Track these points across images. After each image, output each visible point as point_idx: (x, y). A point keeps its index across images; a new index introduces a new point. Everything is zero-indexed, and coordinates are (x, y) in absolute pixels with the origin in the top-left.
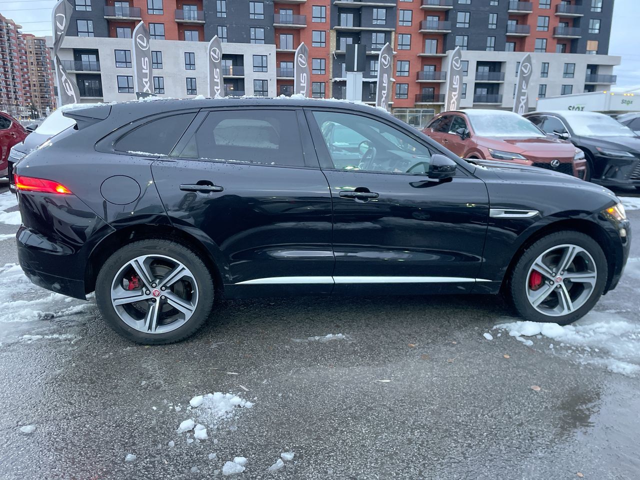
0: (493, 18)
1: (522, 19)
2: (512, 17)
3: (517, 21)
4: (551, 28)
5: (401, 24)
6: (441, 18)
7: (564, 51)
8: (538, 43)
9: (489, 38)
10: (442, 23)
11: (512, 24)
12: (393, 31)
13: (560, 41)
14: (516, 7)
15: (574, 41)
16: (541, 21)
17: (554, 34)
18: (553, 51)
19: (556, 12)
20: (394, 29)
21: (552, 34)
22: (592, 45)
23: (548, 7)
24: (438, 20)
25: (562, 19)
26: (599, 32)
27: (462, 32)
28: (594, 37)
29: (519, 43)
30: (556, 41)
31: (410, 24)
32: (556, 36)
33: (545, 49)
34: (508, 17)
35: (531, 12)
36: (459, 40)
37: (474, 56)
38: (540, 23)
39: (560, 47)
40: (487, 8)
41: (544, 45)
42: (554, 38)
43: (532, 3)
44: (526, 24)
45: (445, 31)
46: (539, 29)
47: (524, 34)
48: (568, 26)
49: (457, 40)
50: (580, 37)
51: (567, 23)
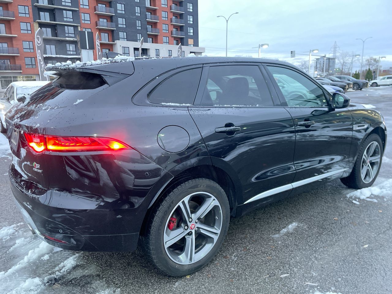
0: (138, 23)
1: (154, 25)
2: (149, 23)
3: (152, 26)
4: (170, 32)
5: (83, 22)
6: (108, 20)
7: (178, 44)
8: (165, 39)
9: (138, 35)
10: (110, 23)
11: (149, 27)
12: (79, 26)
13: (175, 38)
14: (150, 18)
15: (182, 39)
16: (164, 27)
17: (172, 34)
18: (173, 44)
19: (171, 22)
20: (79, 25)
21: (171, 34)
22: (191, 41)
23: (167, 19)
24: (106, 21)
25: (175, 26)
26: (193, 34)
27: (122, 30)
28: (191, 37)
29: (155, 39)
30: (173, 38)
31: (89, 22)
32: (173, 36)
33: (169, 43)
34: (146, 23)
35: (159, 21)
36: (121, 34)
37: (132, 45)
38: (164, 28)
39: (175, 42)
40: (134, 17)
41: (168, 40)
42: (172, 37)
43: (158, 16)
44: (157, 28)
45: (112, 29)
46: (164, 31)
47: (156, 34)
48: (178, 31)
49: (120, 34)
50: (185, 37)
51: (177, 29)
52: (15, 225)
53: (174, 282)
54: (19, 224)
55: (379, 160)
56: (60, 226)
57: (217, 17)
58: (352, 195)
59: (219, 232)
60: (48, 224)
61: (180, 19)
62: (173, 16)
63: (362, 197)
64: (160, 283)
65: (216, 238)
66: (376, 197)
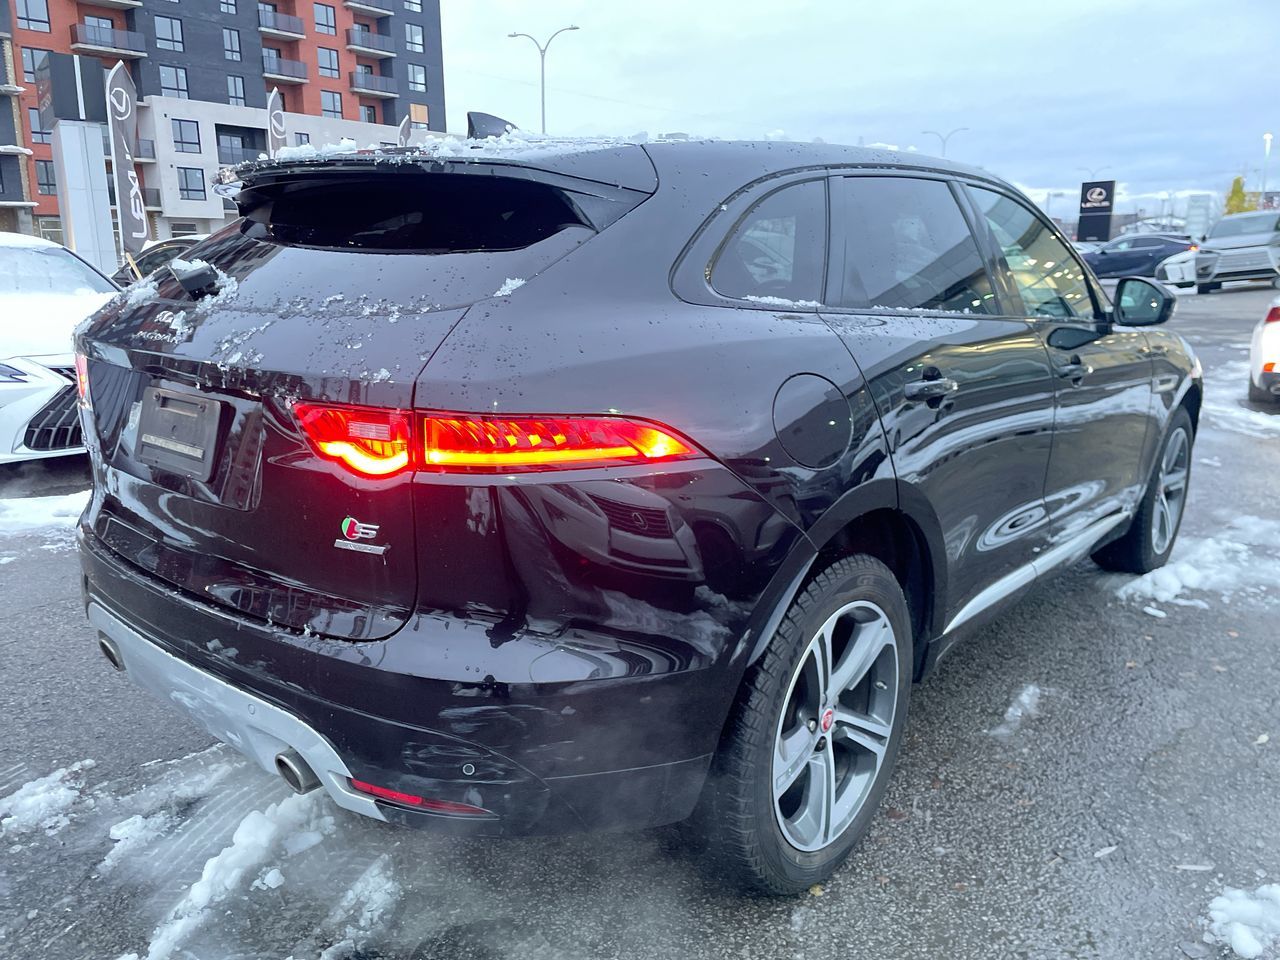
0: (230, 39)
1: (288, 48)
2: (269, 41)
3: (279, 52)
4: (345, 75)
5: (22, 24)
6: (118, 23)
7: (372, 119)
8: (327, 99)
9: (230, 80)
10: (122, 35)
11: (269, 55)
12: (8, 39)
13: (364, 99)
14: (271, 24)
15: (387, 103)
16: (324, 57)
17: (352, 85)
18: (356, 118)
19: (348, 43)
20: (8, 35)
21: (349, 85)
22: (419, 112)
23: (332, 31)
24: (110, 26)
25: (361, 58)
26: (426, 88)
27: (173, 60)
28: (419, 99)
29: (293, 96)
30: (357, 99)
31: (45, 28)
32: (356, 90)
33: (341, 112)
34: (260, 41)
35: (304, 37)
36: (167, 75)
37: (209, 114)
38: (323, 63)
39: (363, 111)
40: (215, 18)
41: (338, 104)
42: (354, 93)
43: (301, 19)
44: (298, 60)
45: (132, 53)
46: (322, 72)
47: (297, 80)
48: (372, 73)
49: (163, 75)
50: (397, 96)
51: (370, 67)
52: (61, 772)
53: (782, 912)
54: (76, 767)
55: (1182, 485)
56: (465, 750)
57: (510, 36)
58: (1130, 591)
59: (886, 731)
60: (415, 749)
61: (379, 33)
62: (355, 23)
63: (1163, 596)
64: (739, 922)
65: (880, 751)
66: (1196, 593)
